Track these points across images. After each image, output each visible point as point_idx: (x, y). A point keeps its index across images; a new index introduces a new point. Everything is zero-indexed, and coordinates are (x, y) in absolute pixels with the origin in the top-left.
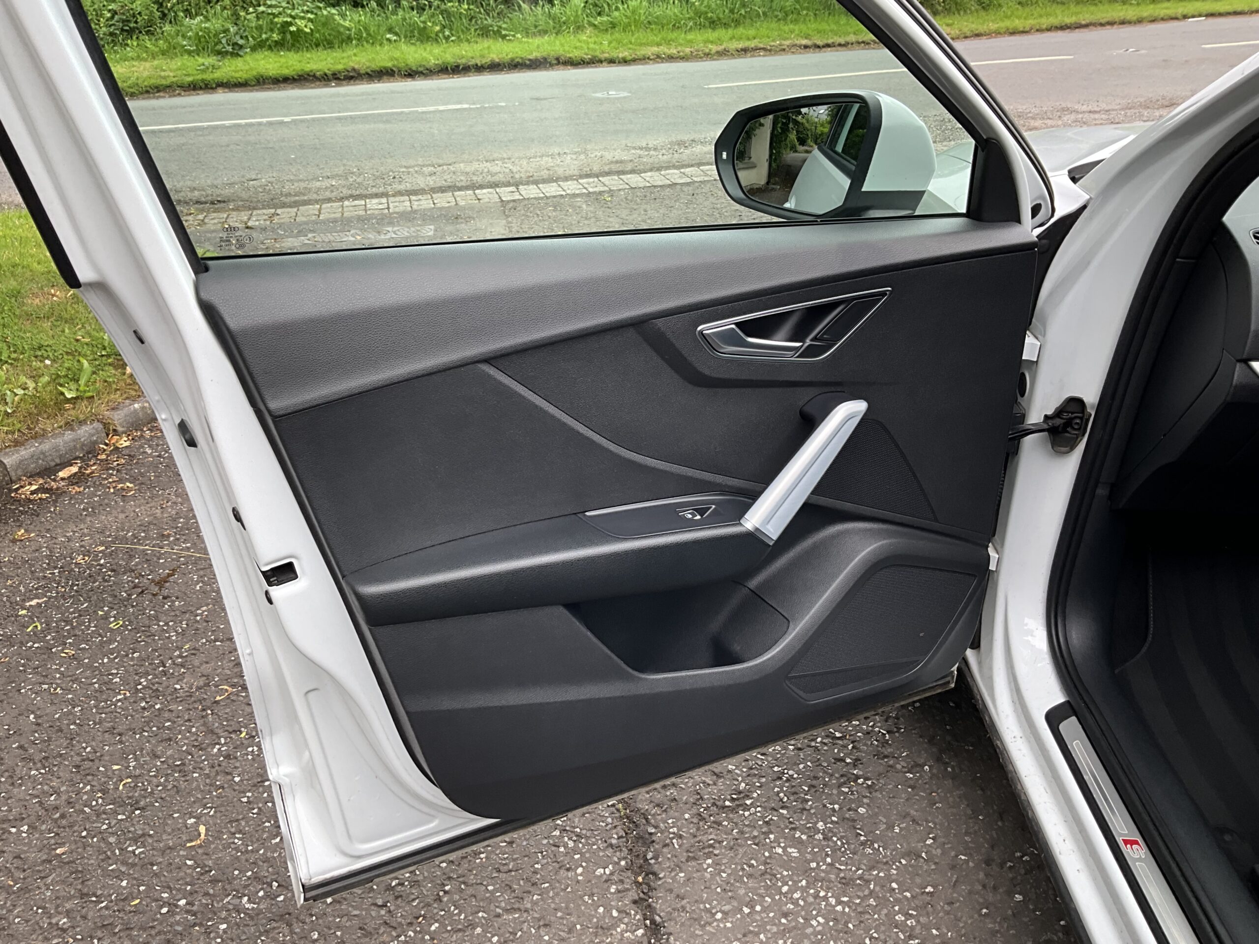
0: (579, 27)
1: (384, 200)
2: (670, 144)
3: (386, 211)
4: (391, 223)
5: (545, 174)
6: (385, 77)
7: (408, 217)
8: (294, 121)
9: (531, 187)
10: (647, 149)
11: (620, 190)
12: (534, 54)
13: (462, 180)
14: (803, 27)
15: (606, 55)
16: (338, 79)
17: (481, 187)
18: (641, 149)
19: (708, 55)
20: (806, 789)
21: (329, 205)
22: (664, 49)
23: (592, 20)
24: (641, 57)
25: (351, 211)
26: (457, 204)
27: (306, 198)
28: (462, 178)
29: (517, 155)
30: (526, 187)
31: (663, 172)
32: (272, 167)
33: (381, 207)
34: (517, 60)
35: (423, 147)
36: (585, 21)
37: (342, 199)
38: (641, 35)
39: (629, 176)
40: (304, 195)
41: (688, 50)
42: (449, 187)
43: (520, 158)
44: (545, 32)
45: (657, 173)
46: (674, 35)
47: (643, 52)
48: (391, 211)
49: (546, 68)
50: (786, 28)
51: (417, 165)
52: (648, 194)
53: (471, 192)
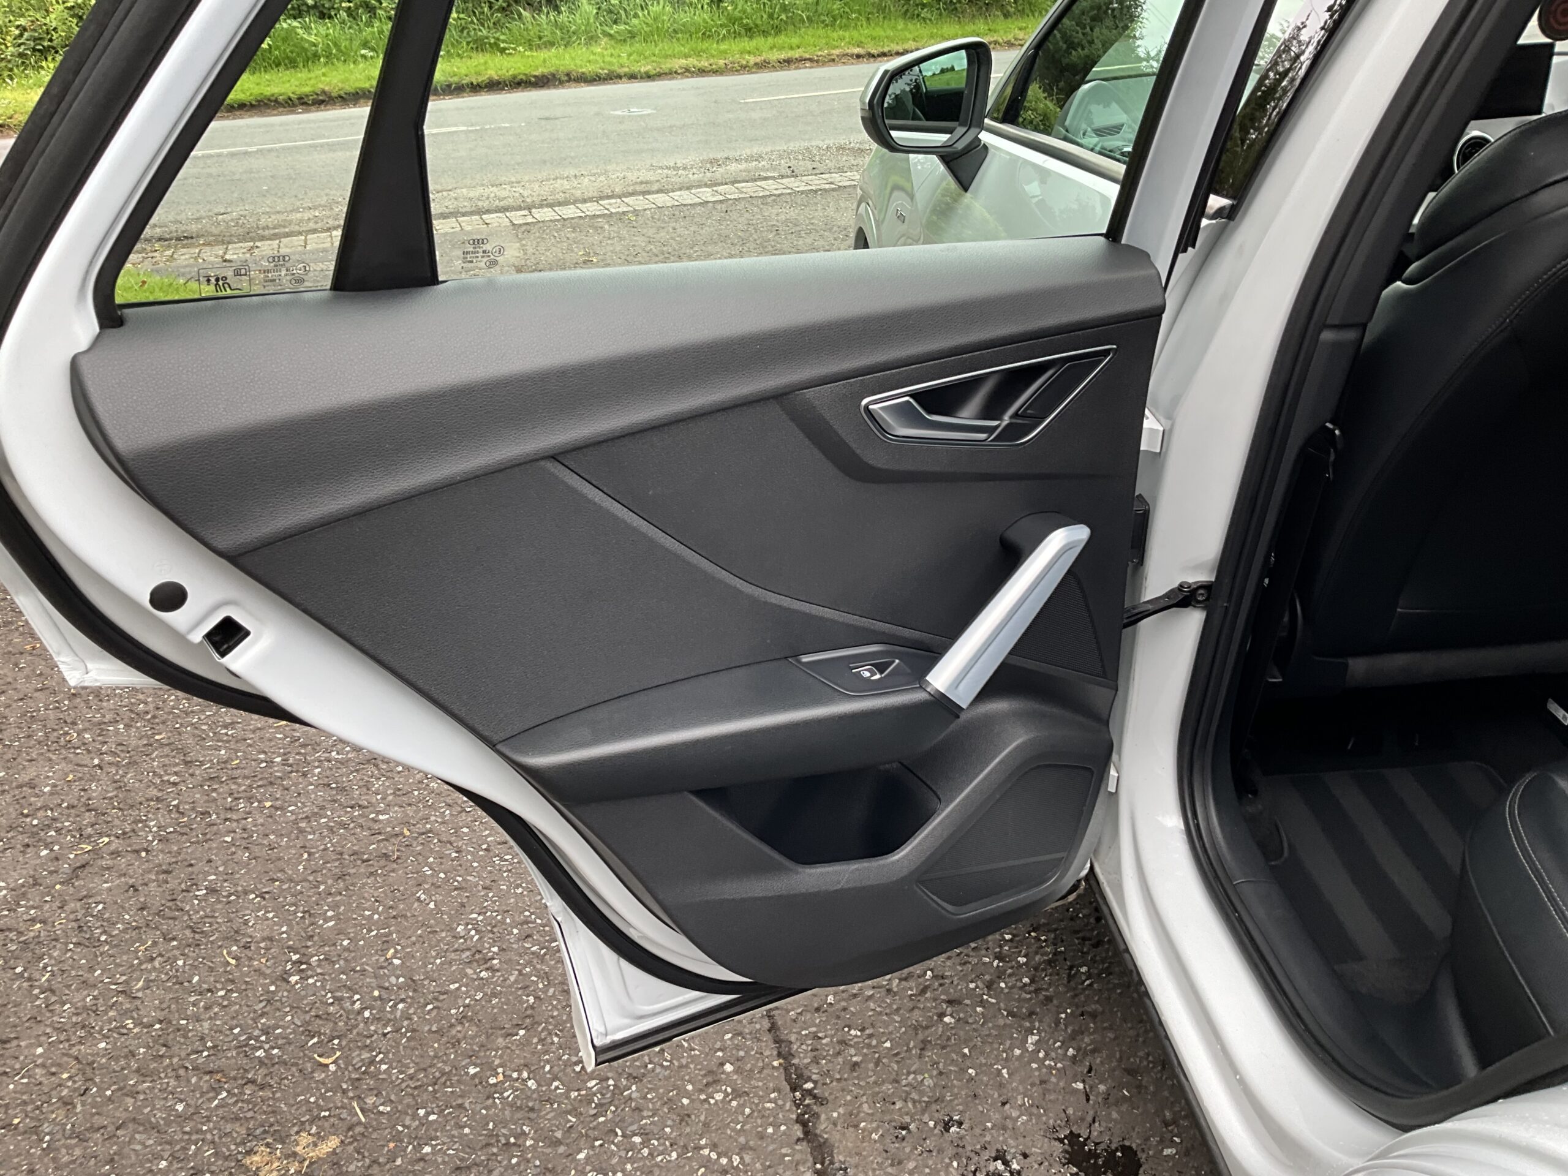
0: (592, 38)
2: (701, 162)
5: (560, 197)
9: (546, 209)
10: (675, 168)
11: (645, 210)
12: (540, 70)
13: (467, 206)
14: (855, 34)
15: (626, 70)
18: (668, 168)
19: (745, 68)
22: (692, 62)
23: (607, 29)
24: (667, 71)
26: (462, 229)
30: (539, 210)
32: (242, 200)
34: (521, 77)
36: (599, 31)
38: (665, 46)
39: (655, 196)
41: (721, 62)
42: (452, 213)
43: (529, 181)
44: (552, 44)
46: (705, 45)
47: (669, 66)
49: (555, 87)
50: (835, 35)
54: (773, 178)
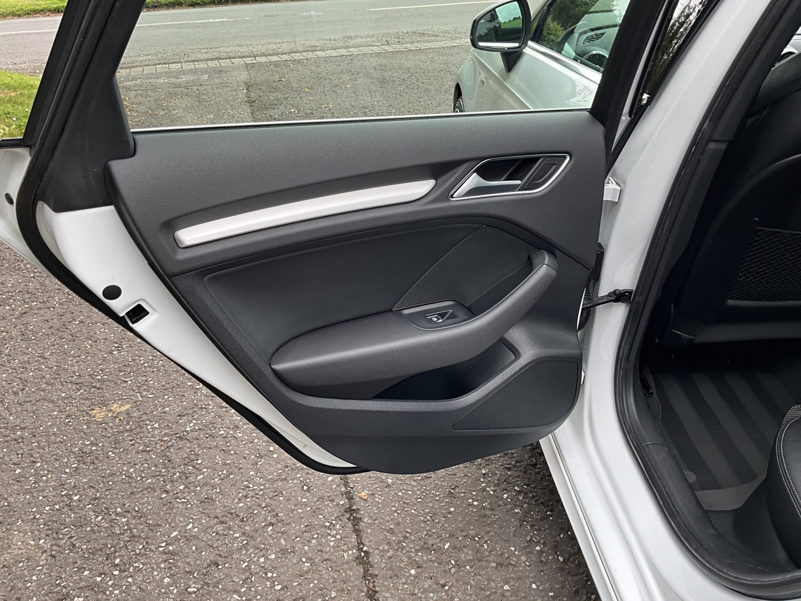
1: (179, 64)
3: (181, 69)
4: (183, 74)
5: (271, 52)
7: (194, 72)
9: (263, 57)
10: (330, 40)
11: (312, 58)
16: (147, 7)
17: (234, 58)
18: (327, 40)
21: (148, 67)
25: (161, 70)
26: (221, 65)
27: (134, 65)
28: (224, 54)
29: (255, 43)
30: (260, 57)
31: (337, 51)
33: (178, 67)
37: (155, 65)
39: (318, 52)
42: (216, 58)
45: (334, 51)
51: (198, 49)
52: (327, 60)
54: (378, 46)
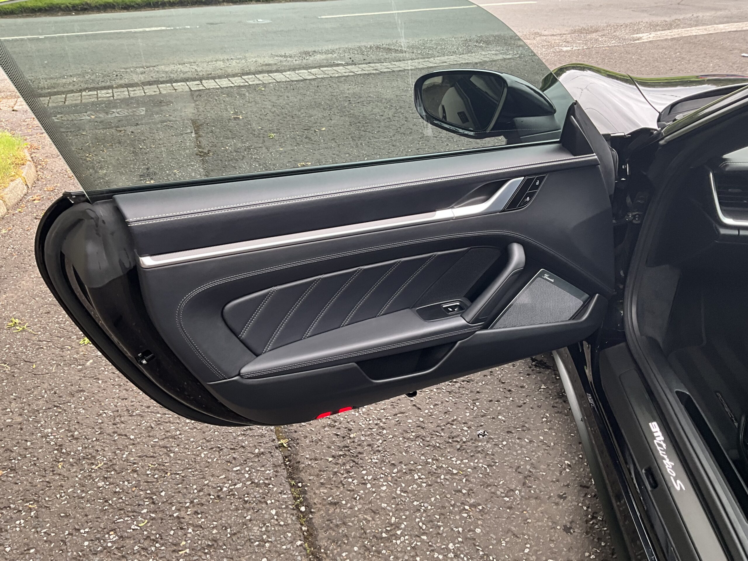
1: (110, 91)
2: (300, 53)
3: (112, 98)
4: (115, 107)
6: (109, 10)
7: (127, 102)
8: (45, 38)
10: (285, 56)
11: (270, 83)
13: (163, 77)
16: (76, 10)
17: (177, 81)
18: (281, 56)
20: (438, 517)
21: (72, 95)
25: (87, 99)
26: (160, 93)
27: (55, 90)
28: (163, 75)
29: (199, 60)
30: (207, 81)
31: (297, 72)
32: (31, 69)
33: (108, 95)
35: (136, 55)
37: (81, 91)
39: (275, 74)
40: (54, 88)
42: (155, 81)
43: (202, 62)
45: (293, 72)
48: (115, 98)
49: (216, 4)
51: (133, 67)
52: (289, 86)
53: (169, 85)
54: (342, 65)
